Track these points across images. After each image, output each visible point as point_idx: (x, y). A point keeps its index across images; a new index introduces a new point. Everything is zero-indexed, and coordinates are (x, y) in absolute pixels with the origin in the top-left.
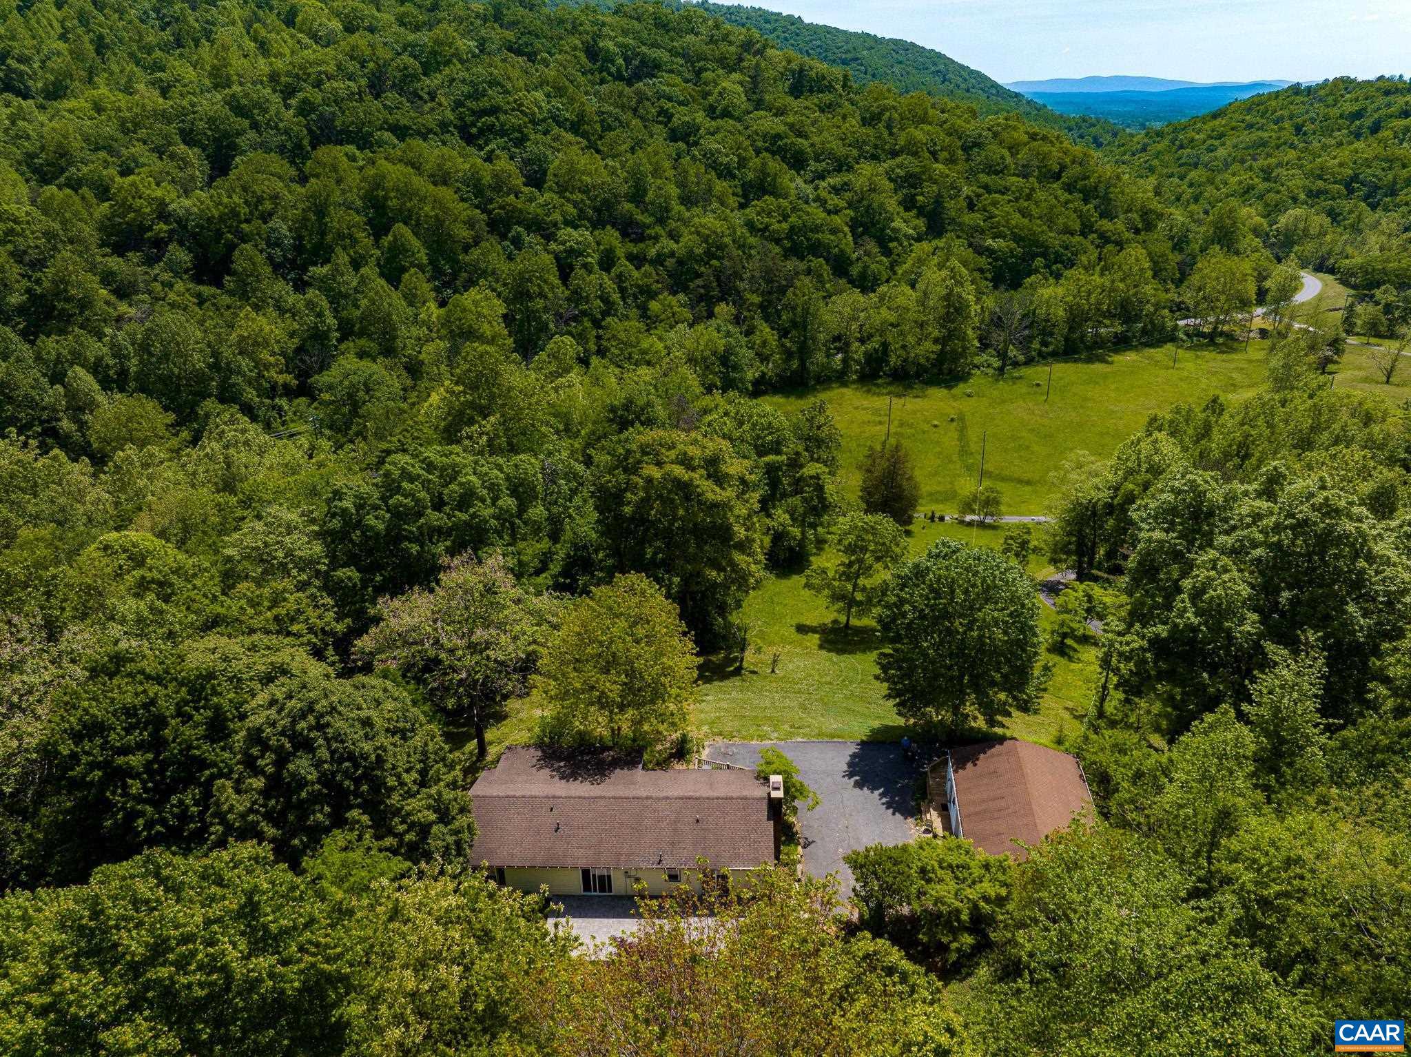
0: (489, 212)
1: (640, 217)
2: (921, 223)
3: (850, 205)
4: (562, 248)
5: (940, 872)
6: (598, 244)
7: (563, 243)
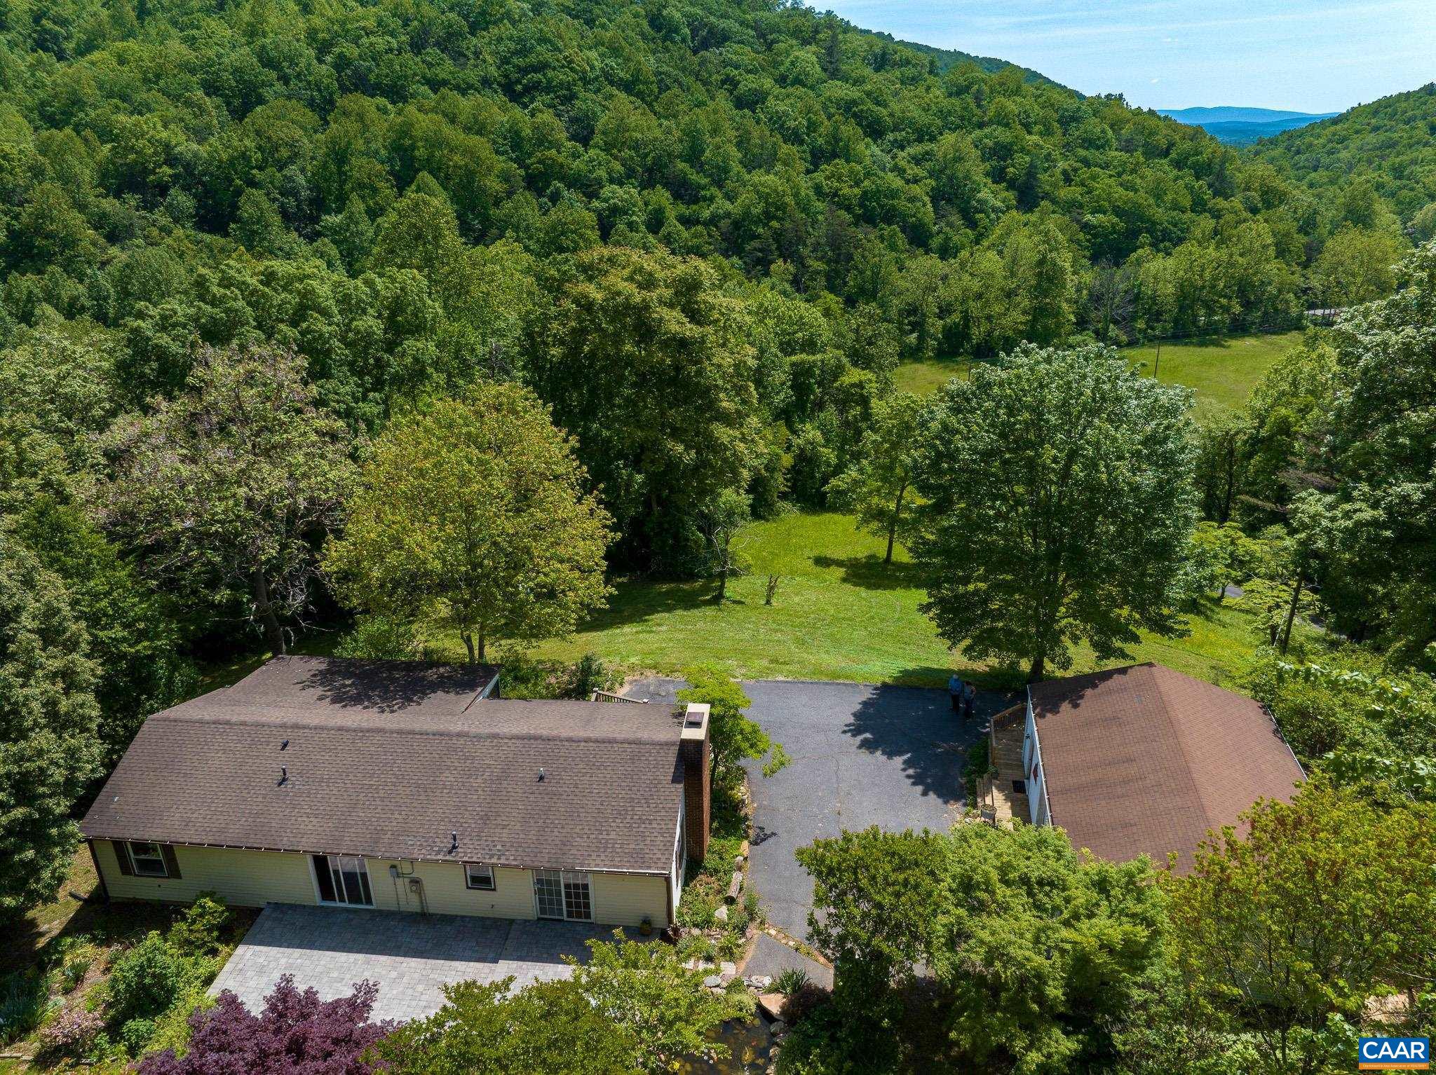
0: (527, 168)
1: (694, 177)
2: (1011, 196)
3: (931, 174)
4: (605, 205)
5: (1001, 891)
6: (646, 204)
7: (606, 200)
